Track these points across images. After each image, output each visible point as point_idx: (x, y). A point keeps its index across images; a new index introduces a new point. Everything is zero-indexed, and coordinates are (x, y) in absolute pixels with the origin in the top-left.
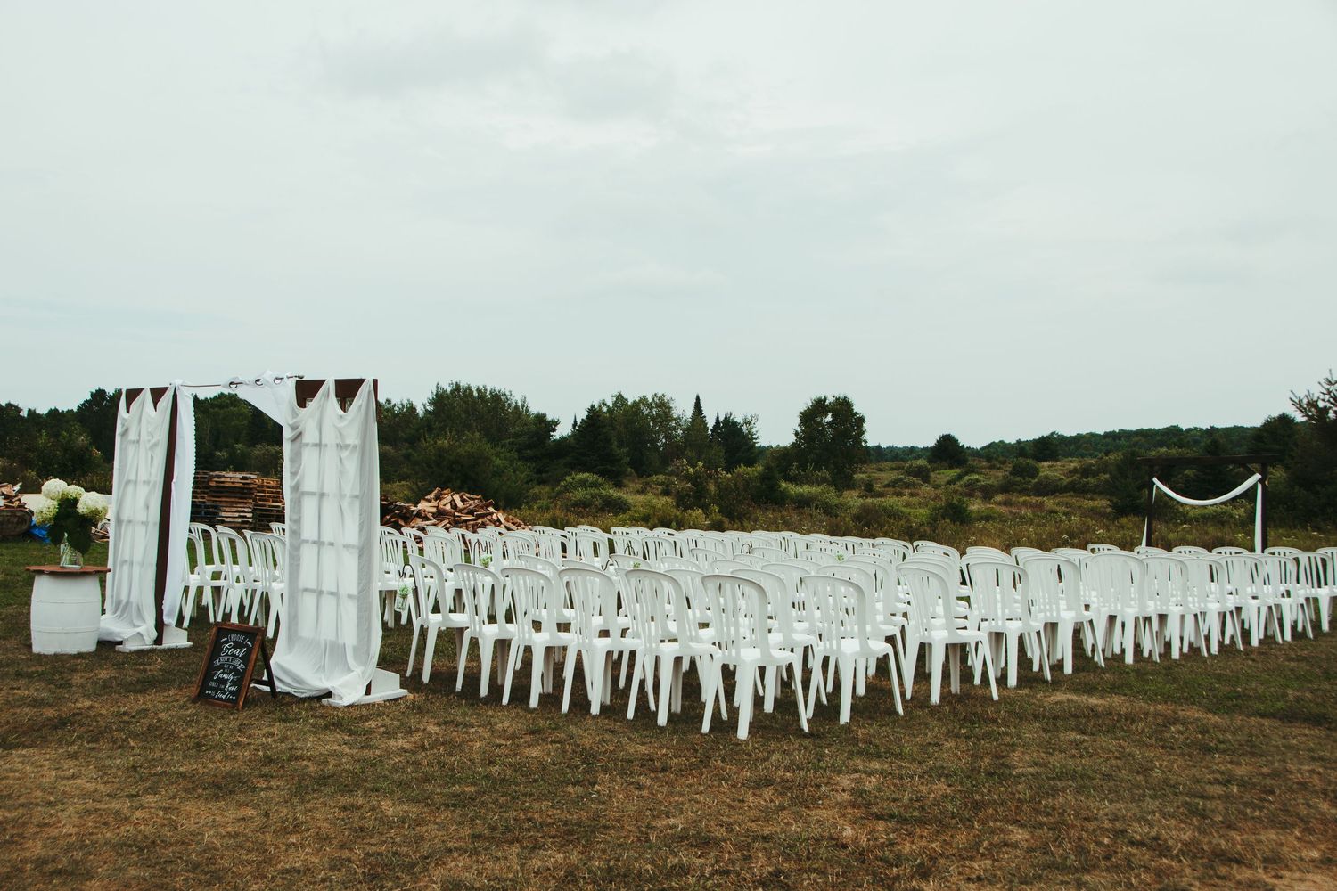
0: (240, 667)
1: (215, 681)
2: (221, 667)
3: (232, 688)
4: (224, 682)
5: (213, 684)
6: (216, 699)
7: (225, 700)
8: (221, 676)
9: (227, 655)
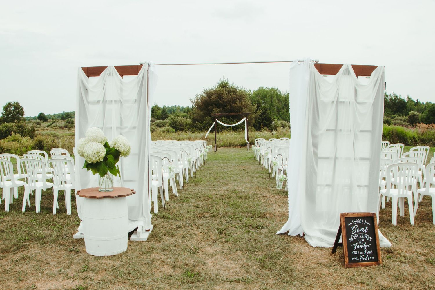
0: (369, 238)
1: (355, 250)
2: (356, 241)
3: (369, 252)
4: (362, 250)
5: (354, 253)
6: (361, 262)
7: (367, 261)
8: (358, 246)
9: (356, 233)
